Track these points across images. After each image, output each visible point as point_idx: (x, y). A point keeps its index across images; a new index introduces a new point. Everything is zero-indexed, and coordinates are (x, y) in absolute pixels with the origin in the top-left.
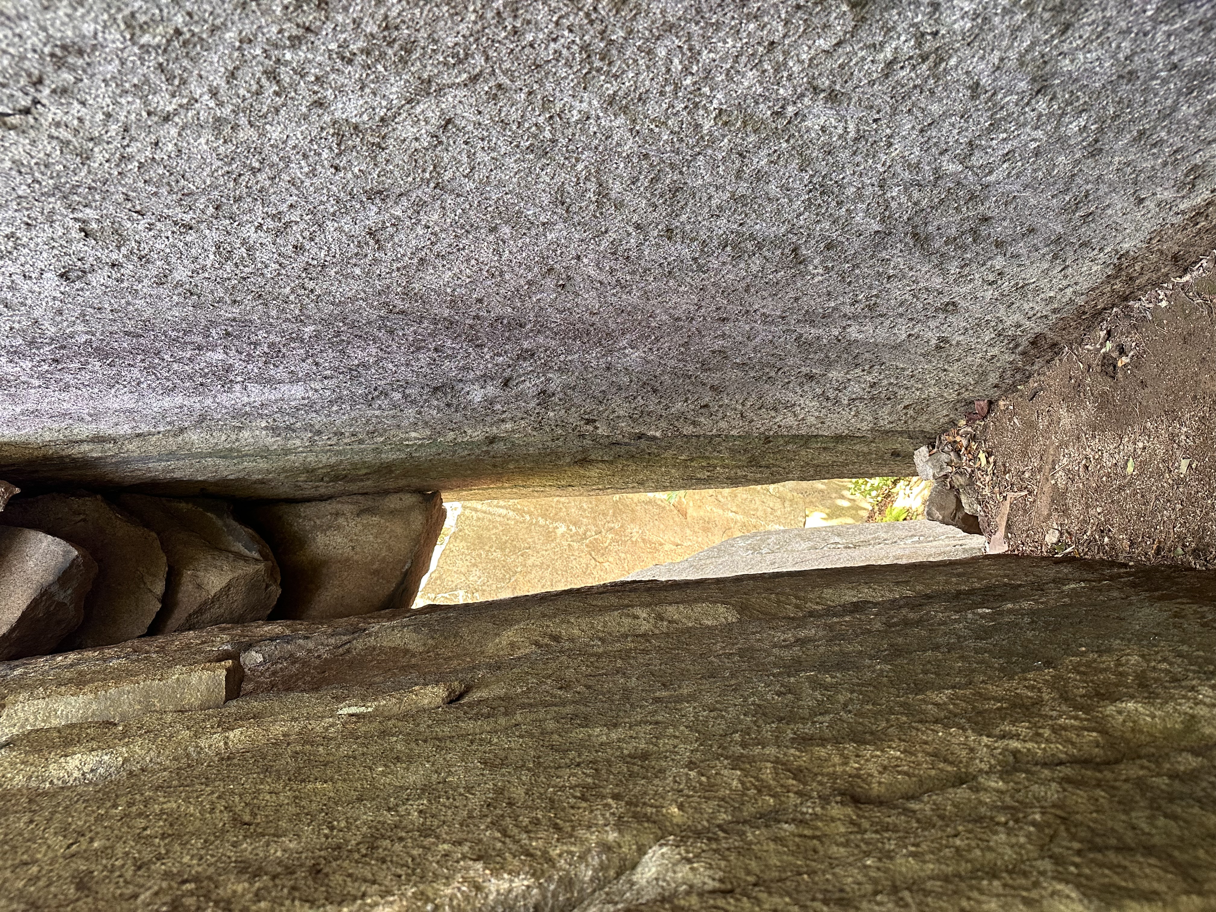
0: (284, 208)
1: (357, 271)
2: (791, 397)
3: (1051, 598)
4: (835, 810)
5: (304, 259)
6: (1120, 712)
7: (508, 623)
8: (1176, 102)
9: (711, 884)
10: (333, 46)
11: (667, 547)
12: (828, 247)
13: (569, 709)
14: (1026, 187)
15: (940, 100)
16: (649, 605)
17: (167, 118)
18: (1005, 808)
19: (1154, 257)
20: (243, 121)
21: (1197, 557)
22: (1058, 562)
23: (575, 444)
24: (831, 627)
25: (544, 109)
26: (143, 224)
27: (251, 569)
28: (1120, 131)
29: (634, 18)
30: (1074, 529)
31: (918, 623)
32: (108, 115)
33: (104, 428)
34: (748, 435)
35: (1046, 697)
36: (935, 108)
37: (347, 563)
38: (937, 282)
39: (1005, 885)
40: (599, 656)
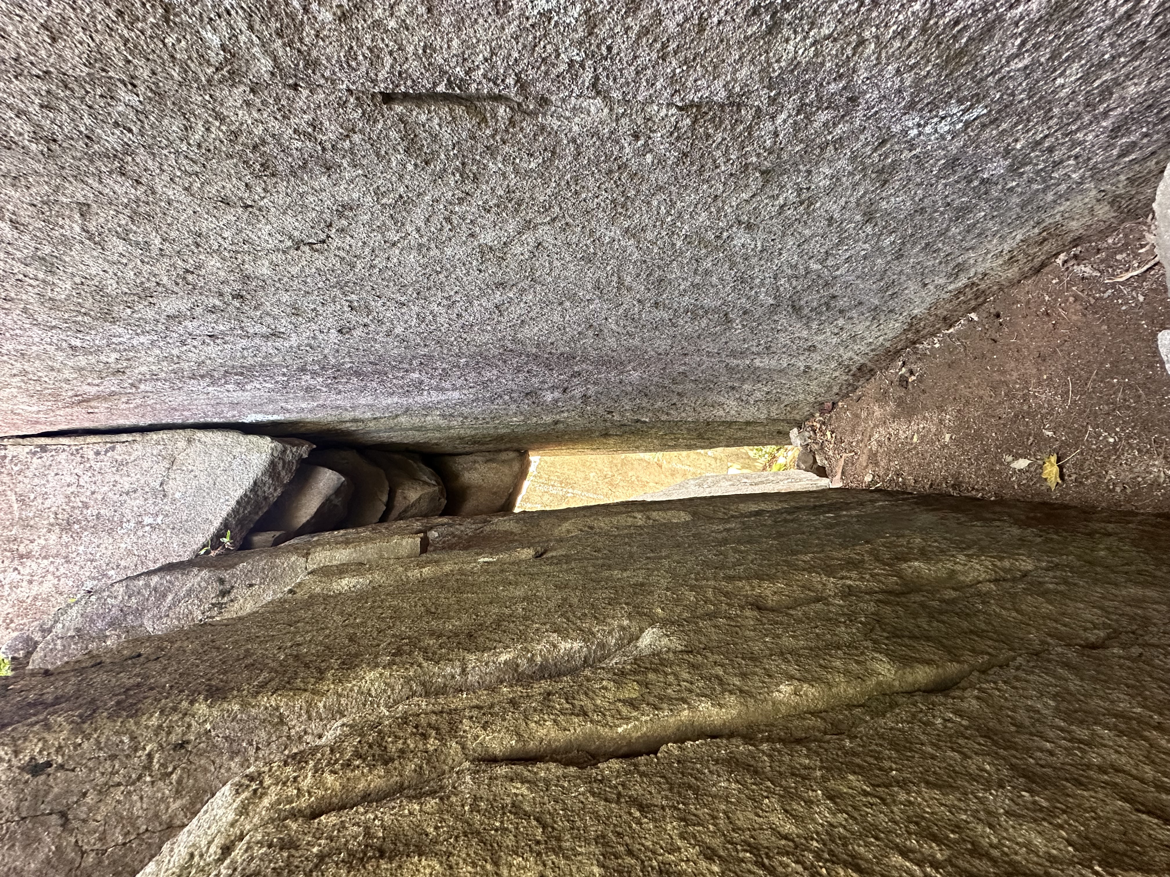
0: (452, 293)
1: (489, 328)
2: (722, 399)
3: (869, 509)
4: (748, 613)
5: (461, 321)
6: (910, 567)
7: (566, 519)
8: (949, 226)
9: (680, 648)
10: (480, 203)
11: (651, 484)
12: (745, 313)
13: (600, 562)
14: (858, 277)
15: (810, 227)
16: (642, 511)
17: (394, 245)
18: (844, 614)
19: (932, 319)
20: (433, 246)
21: (955, 489)
22: (872, 491)
23: (601, 425)
24: (744, 523)
25: (590, 236)
26: (380, 302)
27: (431, 490)
28: (914, 244)
29: (641, 183)
30: (881, 473)
31: (792, 521)
32: (364, 243)
33: (358, 414)
34: (698, 420)
35: (866, 559)
36: (807, 232)
37: (480, 488)
38: (805, 334)
39: (845, 653)
40: (616, 536)
